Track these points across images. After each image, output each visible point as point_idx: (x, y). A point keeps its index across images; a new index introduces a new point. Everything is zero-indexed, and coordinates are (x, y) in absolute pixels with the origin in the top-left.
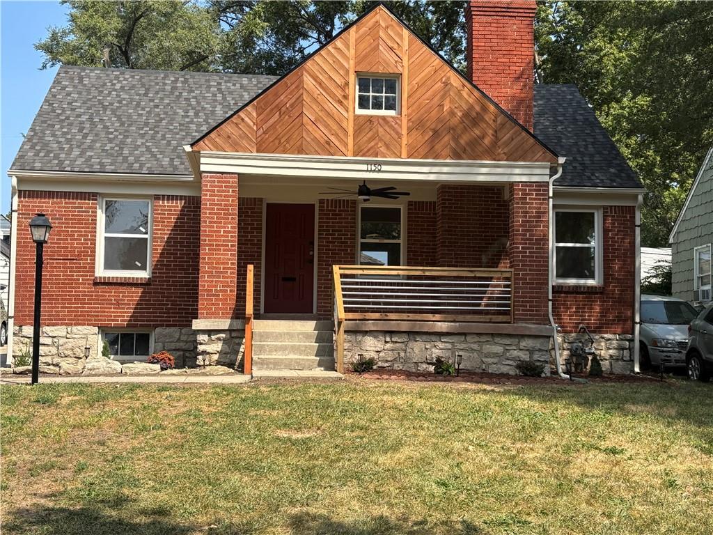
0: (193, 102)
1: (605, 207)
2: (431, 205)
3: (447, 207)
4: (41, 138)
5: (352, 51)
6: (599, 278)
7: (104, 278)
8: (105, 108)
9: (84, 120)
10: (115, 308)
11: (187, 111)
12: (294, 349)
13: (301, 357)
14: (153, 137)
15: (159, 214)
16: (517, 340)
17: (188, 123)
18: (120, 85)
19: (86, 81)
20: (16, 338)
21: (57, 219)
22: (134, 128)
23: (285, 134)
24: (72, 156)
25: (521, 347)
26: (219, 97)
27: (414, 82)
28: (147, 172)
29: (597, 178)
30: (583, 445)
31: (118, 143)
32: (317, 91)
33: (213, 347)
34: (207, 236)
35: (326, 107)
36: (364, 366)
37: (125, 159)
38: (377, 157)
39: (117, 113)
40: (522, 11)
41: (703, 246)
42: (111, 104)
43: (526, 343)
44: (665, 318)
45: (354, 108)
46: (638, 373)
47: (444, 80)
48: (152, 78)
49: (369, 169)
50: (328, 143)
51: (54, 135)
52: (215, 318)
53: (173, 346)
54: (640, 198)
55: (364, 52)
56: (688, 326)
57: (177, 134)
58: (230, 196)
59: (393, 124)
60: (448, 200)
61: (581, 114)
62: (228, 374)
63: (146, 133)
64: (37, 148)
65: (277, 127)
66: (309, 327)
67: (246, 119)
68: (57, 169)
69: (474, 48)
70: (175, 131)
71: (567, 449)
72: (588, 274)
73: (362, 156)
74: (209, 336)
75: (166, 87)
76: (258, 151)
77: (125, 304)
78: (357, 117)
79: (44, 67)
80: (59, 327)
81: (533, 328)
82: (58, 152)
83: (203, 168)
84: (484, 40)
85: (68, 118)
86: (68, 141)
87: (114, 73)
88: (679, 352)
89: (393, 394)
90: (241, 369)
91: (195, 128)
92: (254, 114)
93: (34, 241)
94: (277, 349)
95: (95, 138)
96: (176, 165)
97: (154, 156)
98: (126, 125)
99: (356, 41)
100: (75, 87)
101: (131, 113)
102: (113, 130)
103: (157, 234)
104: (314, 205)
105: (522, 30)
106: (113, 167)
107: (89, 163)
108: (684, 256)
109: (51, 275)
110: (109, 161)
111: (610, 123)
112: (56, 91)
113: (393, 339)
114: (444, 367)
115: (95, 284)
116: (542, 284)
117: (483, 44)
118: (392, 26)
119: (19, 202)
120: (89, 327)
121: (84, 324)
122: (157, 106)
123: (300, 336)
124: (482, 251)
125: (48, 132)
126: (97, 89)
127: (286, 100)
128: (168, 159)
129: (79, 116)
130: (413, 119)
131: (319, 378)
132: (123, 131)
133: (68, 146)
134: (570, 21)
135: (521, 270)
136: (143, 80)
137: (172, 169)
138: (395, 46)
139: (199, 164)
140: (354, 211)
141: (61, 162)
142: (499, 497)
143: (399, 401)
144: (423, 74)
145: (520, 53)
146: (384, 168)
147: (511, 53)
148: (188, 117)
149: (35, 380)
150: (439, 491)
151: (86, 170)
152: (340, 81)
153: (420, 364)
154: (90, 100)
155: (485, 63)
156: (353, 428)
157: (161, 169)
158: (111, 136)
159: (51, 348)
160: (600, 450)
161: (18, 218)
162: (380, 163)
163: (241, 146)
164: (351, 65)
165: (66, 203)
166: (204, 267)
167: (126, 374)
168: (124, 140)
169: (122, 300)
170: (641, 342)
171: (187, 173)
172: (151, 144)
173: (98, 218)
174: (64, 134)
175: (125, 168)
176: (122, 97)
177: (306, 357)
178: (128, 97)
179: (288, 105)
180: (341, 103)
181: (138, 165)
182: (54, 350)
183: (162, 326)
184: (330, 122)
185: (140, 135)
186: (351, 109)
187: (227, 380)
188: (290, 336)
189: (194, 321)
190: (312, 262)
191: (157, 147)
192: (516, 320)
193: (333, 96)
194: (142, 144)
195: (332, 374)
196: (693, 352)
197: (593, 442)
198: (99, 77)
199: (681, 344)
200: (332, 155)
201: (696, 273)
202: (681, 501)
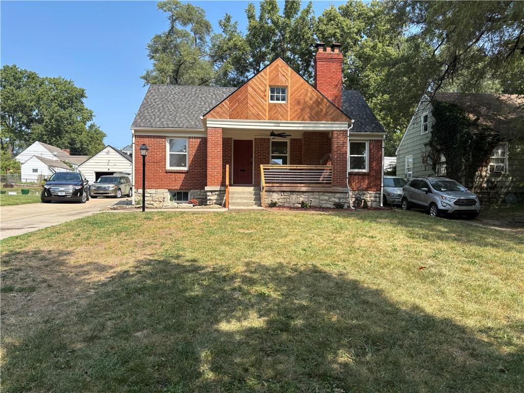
0: (204, 98)
1: (370, 140)
2: (300, 140)
3: (306, 141)
4: (143, 114)
5: (268, 77)
6: (367, 169)
7: (170, 170)
8: (168, 101)
9: (160, 106)
10: (174, 182)
11: (201, 102)
12: (245, 198)
13: (248, 201)
14: (188, 113)
15: (191, 144)
16: (334, 194)
17: (202, 107)
18: (174, 92)
19: (160, 90)
20: (136, 194)
21: (150, 146)
22: (180, 110)
23: (241, 111)
24: (156, 121)
25: (336, 197)
26: (214, 96)
27: (293, 89)
28: (186, 127)
29: (367, 128)
30: (360, 235)
31: (174, 115)
32: (253, 93)
33: (213, 197)
34: (210, 153)
35: (257, 100)
36: (273, 205)
37: (177, 122)
38: (278, 120)
39: (173, 104)
40: (337, 59)
41: (409, 156)
42: (171, 100)
43: (338, 195)
44: (393, 185)
45: (269, 100)
46: (382, 207)
47: (305, 88)
48: (187, 89)
49: (275, 125)
50: (258, 115)
51: (148, 113)
52: (214, 186)
53: (198, 197)
54: (384, 136)
55: (272, 77)
56: (402, 188)
57: (197, 111)
58: (219, 137)
59: (285, 106)
60: (307, 138)
61: (361, 102)
62: (220, 208)
63: (185, 111)
64: (142, 118)
65: (238, 108)
66: (251, 189)
67: (225, 105)
69: (317, 75)
71: (354, 236)
72: (363, 167)
73: (272, 120)
74: (212, 193)
75: (193, 93)
76: (230, 118)
78: (270, 104)
79: (144, 86)
80: (153, 189)
81: (341, 189)
82: (150, 119)
83: (208, 125)
85: (153, 106)
86: (154, 115)
87: (172, 87)
88: (399, 198)
89: (284, 215)
90: (225, 206)
91: (204, 109)
92: (228, 103)
93: (142, 155)
94: (238, 198)
95: (165, 114)
96: (197, 125)
97: (188, 121)
98: (177, 108)
99: (269, 72)
100: (156, 93)
101: (179, 103)
102: (172, 110)
103: (190, 152)
104: (252, 140)
105: (337, 68)
106: (172, 126)
107: (162, 124)
108: (401, 160)
110: (171, 123)
111: (372, 106)
112: (148, 94)
113: (284, 194)
114: (305, 205)
115: (166, 172)
116: (344, 171)
117: (321, 73)
118: (284, 66)
119: (135, 140)
120: (164, 190)
121: (162, 188)
122: (189, 101)
123: (248, 193)
124: (320, 159)
125: (146, 111)
126: (165, 94)
127: (241, 97)
128: (194, 122)
129: (158, 105)
130: (292, 105)
131: (255, 209)
132: (175, 111)
133: (154, 117)
134: (356, 64)
135: (336, 166)
136: (183, 90)
137: (195, 126)
138: (285, 74)
139: (206, 124)
140: (269, 143)
141: (151, 124)
142: (326, 255)
143: (287, 218)
144: (297, 86)
145: (336, 77)
146: (281, 125)
147: (333, 77)
148: (201, 105)
149: (144, 210)
150: (303, 252)
151: (161, 126)
152: (263, 89)
153: (295, 204)
154: (162, 98)
155: (322, 81)
156: (269, 228)
157: (191, 126)
158: (171, 113)
159: (149, 198)
160: (367, 237)
161: (135, 146)
162: (279, 123)
163: (223, 116)
164: (267, 82)
165: (154, 140)
166: (209, 166)
167: (179, 208)
168: (176, 114)
169: (177, 179)
170: (384, 194)
171: (202, 128)
172: (187, 116)
173: (167, 146)
174: (152, 112)
175: (177, 126)
176: (175, 97)
177: (250, 201)
178: (177, 97)
179: (242, 100)
180: (263, 98)
181: (182, 125)
182: (151, 199)
183: (193, 189)
184: (259, 106)
185: (183, 112)
186: (267, 100)
187: (219, 210)
188: (244, 193)
189: (206, 187)
190: (252, 163)
191: (189, 117)
192: (334, 186)
193: (260, 95)
194: (184, 116)
195: (260, 208)
196: (404, 198)
197: (364, 233)
198: (166, 89)
199: (399, 195)
200: (259, 119)
201: (406, 167)
202: (399, 256)
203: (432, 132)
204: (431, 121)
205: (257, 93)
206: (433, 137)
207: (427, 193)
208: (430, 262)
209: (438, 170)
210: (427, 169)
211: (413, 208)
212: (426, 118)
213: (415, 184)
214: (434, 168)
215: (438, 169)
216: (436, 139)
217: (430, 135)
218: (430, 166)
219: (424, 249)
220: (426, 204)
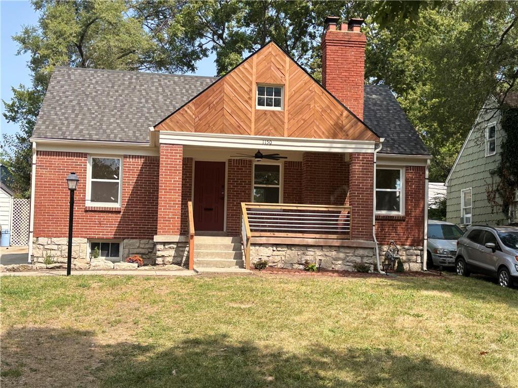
0: (144, 93)
1: (407, 167)
2: (299, 163)
3: (309, 166)
4: (48, 116)
5: (254, 70)
6: (402, 211)
7: (92, 207)
8: (87, 96)
9: (75, 104)
10: (98, 227)
11: (141, 99)
12: (218, 255)
13: (223, 260)
14: (120, 117)
15: (127, 167)
16: (354, 250)
17: (142, 107)
18: (95, 80)
19: (73, 77)
20: (34, 245)
21: (62, 169)
22: (108, 110)
23: (212, 121)
24: (70, 129)
25: (356, 255)
26: (160, 90)
27: (292, 90)
28: (119, 140)
29: (402, 148)
30: (401, 312)
31: (98, 120)
32: (232, 94)
33: (170, 253)
34: (163, 183)
35: (238, 105)
36: (261, 266)
37: (105, 131)
38: (269, 136)
39: (96, 100)
40: (357, 43)
41: (467, 189)
42: (91, 93)
43: (361, 252)
44: (442, 236)
45: (255, 105)
46: (426, 271)
47: (311, 89)
48: (115, 75)
49: (264, 143)
50: (239, 127)
51: (56, 114)
52: (168, 234)
53: (135, 251)
54: (429, 161)
55: (261, 71)
56: (456, 241)
57: (136, 114)
58: (178, 159)
59: (279, 115)
60: (310, 161)
61: (392, 106)
62: (179, 270)
63: (116, 114)
64: (47, 123)
65: (208, 116)
66: (228, 241)
67: (188, 111)
68: (62, 137)
69: (327, 66)
70: (134, 112)
71: (393, 314)
72: (395, 208)
73: (259, 135)
74: (164, 246)
75: (125, 82)
76: (195, 131)
77: (104, 224)
78: (257, 111)
79: (19, 53)
80: (62, 238)
81: (362, 242)
82: (61, 126)
83: (161, 141)
84: (334, 61)
85: (64, 103)
86: (67, 119)
87: (90, 72)
88: (451, 257)
89: (286, 283)
90: (187, 265)
91: (147, 111)
93: (69, 189)
94: (207, 254)
95: (84, 117)
96: (137, 136)
97: (122, 130)
98: (102, 108)
99: (257, 64)
100: (66, 81)
101: (104, 100)
102: (94, 112)
103: (125, 180)
104: (224, 163)
105: (357, 55)
106: (97, 137)
107: (81, 134)
108: (454, 195)
109: (57, 205)
110: (95, 132)
111: (408, 104)
112: (53, 84)
113: (278, 249)
114: (310, 266)
115: (86, 211)
116: (369, 215)
117: (333, 64)
118: (279, 54)
119: (37, 158)
120: (81, 239)
121: (79, 237)
122: (120, 95)
123: (221, 247)
124: (330, 194)
125: (52, 112)
126: (80, 83)
127: (213, 100)
128: (132, 132)
129: (71, 101)
130: (291, 113)
131: (238, 273)
132: (100, 112)
133: (67, 122)
135: (356, 207)
136: (110, 77)
137: (135, 139)
138: (281, 68)
139: (159, 138)
140: (251, 167)
141: (64, 133)
142: (362, 337)
143: (292, 287)
144: (298, 85)
145: (356, 70)
146: (273, 143)
147: (350, 69)
148: (141, 103)
149: (69, 273)
150: (331, 334)
151: (81, 138)
152: (247, 89)
153: (294, 264)
154: (77, 90)
155: (334, 76)
156: (272, 302)
157: (128, 138)
158: (93, 116)
159: (57, 252)
160: (410, 315)
161: (36, 168)
162: (271, 140)
163: (185, 128)
164: (254, 79)
165: (67, 159)
166: (161, 203)
167: (117, 270)
168: (102, 118)
169: (102, 222)
170: (428, 251)
171: (145, 141)
172: (119, 121)
173: (87, 169)
174: (63, 114)
175: (105, 137)
176: (97, 88)
177: (226, 260)
178: (101, 88)
179: (214, 103)
180: (247, 102)
181: (113, 136)
182: (59, 253)
183: (128, 238)
184: (240, 114)
185: (112, 115)
186: (253, 106)
187: (178, 273)
188: (215, 246)
189: (155, 237)
190: (223, 199)
191: (124, 123)
192: (353, 238)
193: (242, 97)
194: (114, 121)
195: (243, 270)
196: (460, 258)
197: (406, 310)
198: (80, 75)
199: (453, 253)
200: (241, 134)
201: (462, 206)
202: (455, 340)
203: (502, 154)
204: (500, 136)
205: (238, 93)
206: (503, 163)
207: (494, 251)
208: (494, 346)
209: (512, 214)
210: (495, 211)
211: (474, 273)
212: (492, 130)
213: (476, 236)
214: (505, 211)
215: (512, 212)
216: (508, 164)
217: (499, 158)
218: (498, 207)
219: (487, 332)
220: (493, 268)
